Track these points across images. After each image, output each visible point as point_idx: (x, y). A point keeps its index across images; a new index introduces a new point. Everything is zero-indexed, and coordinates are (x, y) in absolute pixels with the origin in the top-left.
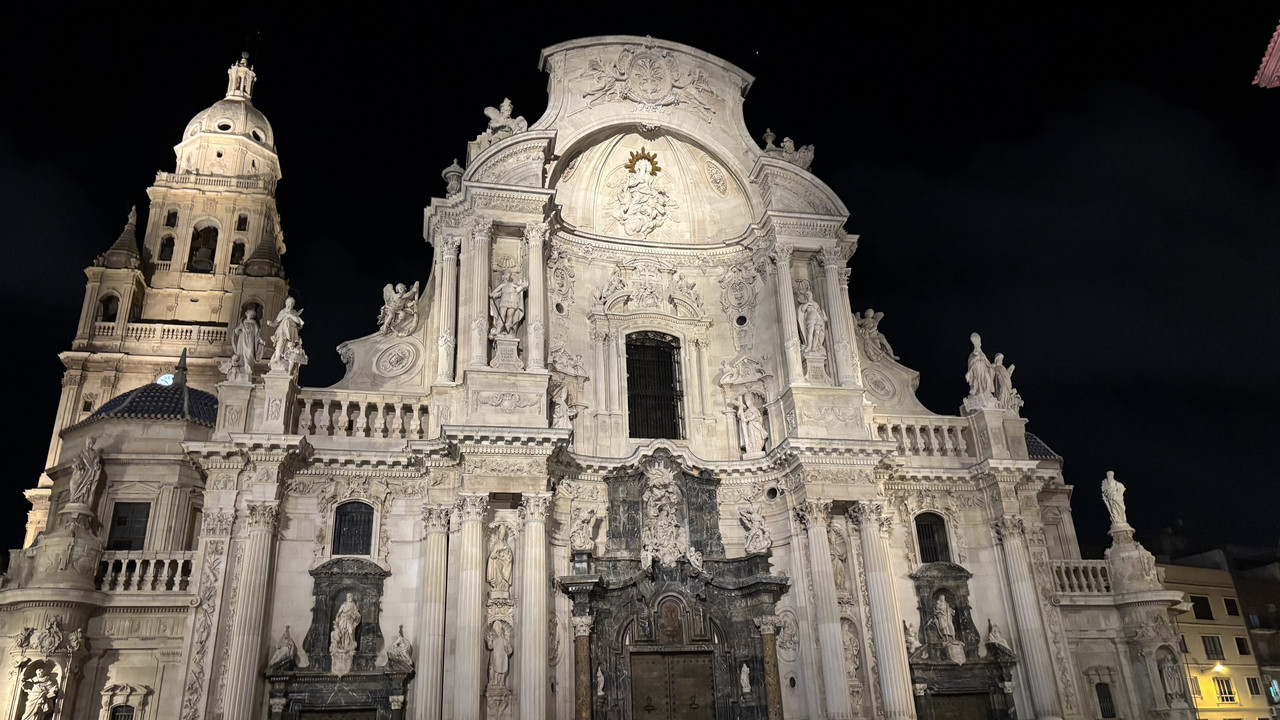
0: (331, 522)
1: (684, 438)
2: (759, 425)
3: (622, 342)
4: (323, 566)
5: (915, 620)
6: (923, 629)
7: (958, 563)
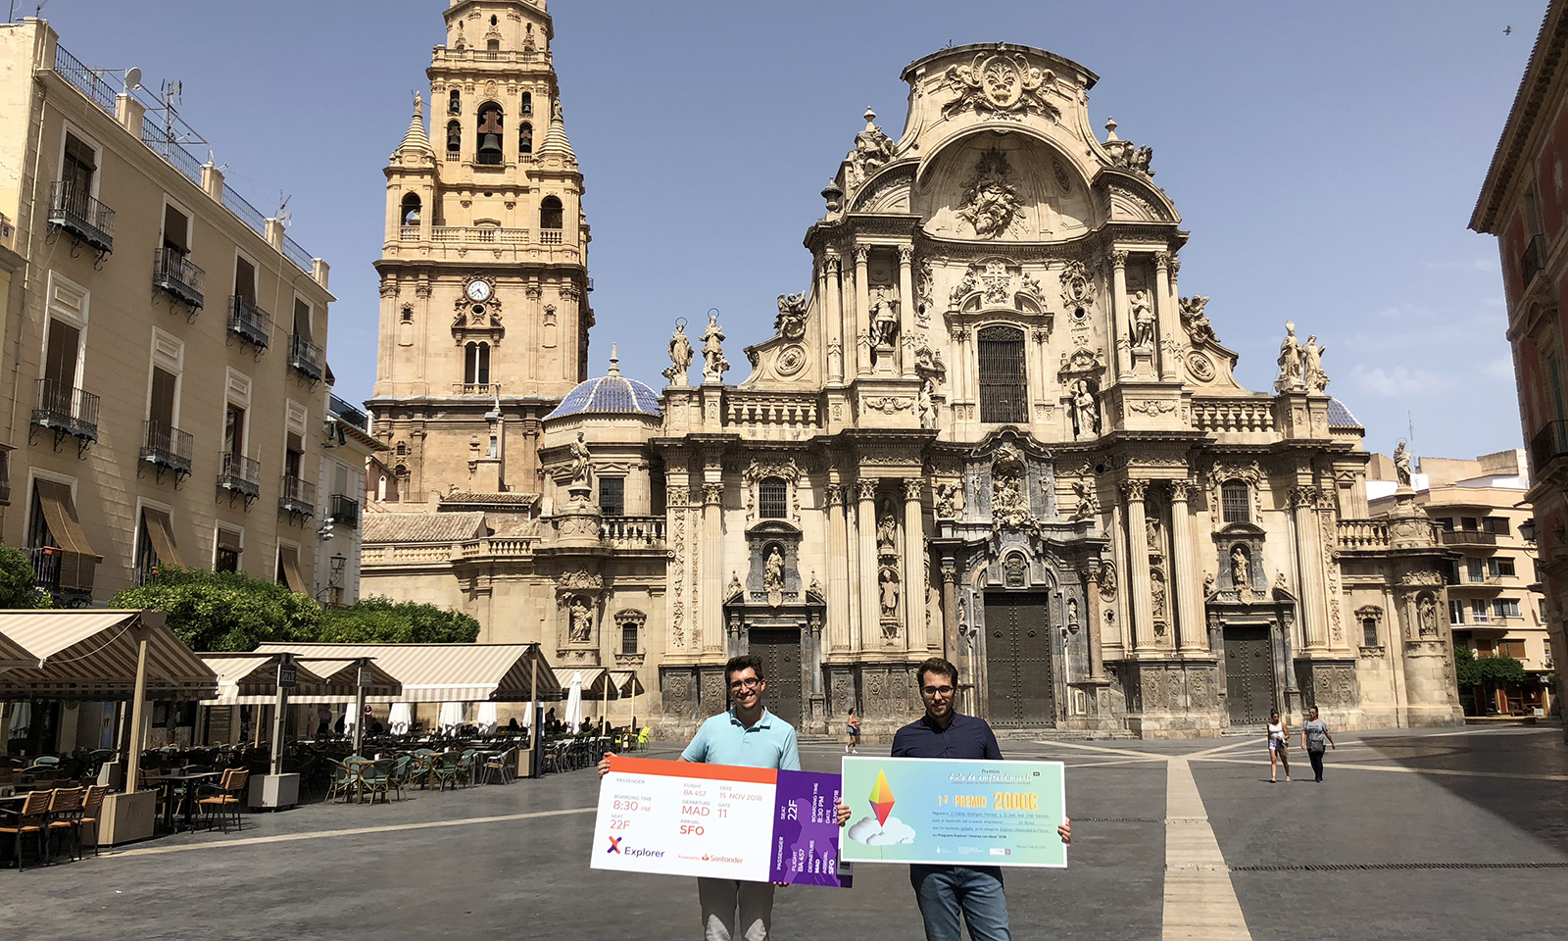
0: (757, 493)
1: (1027, 422)
2: (1092, 411)
3: (975, 337)
4: (755, 528)
5: (1213, 568)
6: (1221, 575)
7: (1255, 522)
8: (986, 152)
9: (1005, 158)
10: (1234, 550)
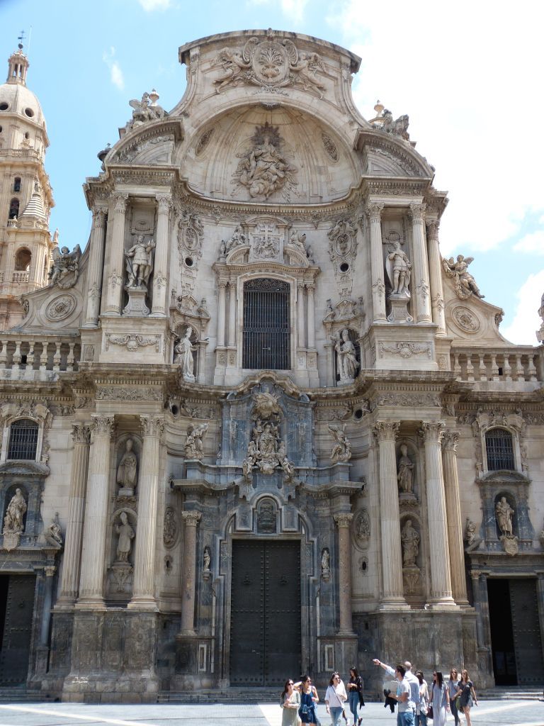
0: (7, 434)
1: (290, 369)
3: (241, 289)
5: (477, 518)
7: (520, 472)
8: (260, 127)
9: (279, 131)
10: (498, 498)
